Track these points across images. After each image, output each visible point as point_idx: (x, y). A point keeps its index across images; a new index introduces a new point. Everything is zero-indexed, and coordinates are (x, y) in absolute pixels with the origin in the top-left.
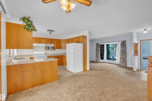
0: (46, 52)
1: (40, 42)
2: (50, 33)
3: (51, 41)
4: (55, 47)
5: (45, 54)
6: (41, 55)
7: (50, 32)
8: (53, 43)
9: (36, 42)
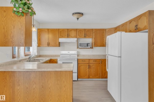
0: (78, 52)
1: (68, 36)
2: (78, 19)
3: (86, 33)
4: (93, 43)
5: (76, 56)
6: (72, 56)
7: (76, 16)
8: (89, 37)
9: (62, 37)
